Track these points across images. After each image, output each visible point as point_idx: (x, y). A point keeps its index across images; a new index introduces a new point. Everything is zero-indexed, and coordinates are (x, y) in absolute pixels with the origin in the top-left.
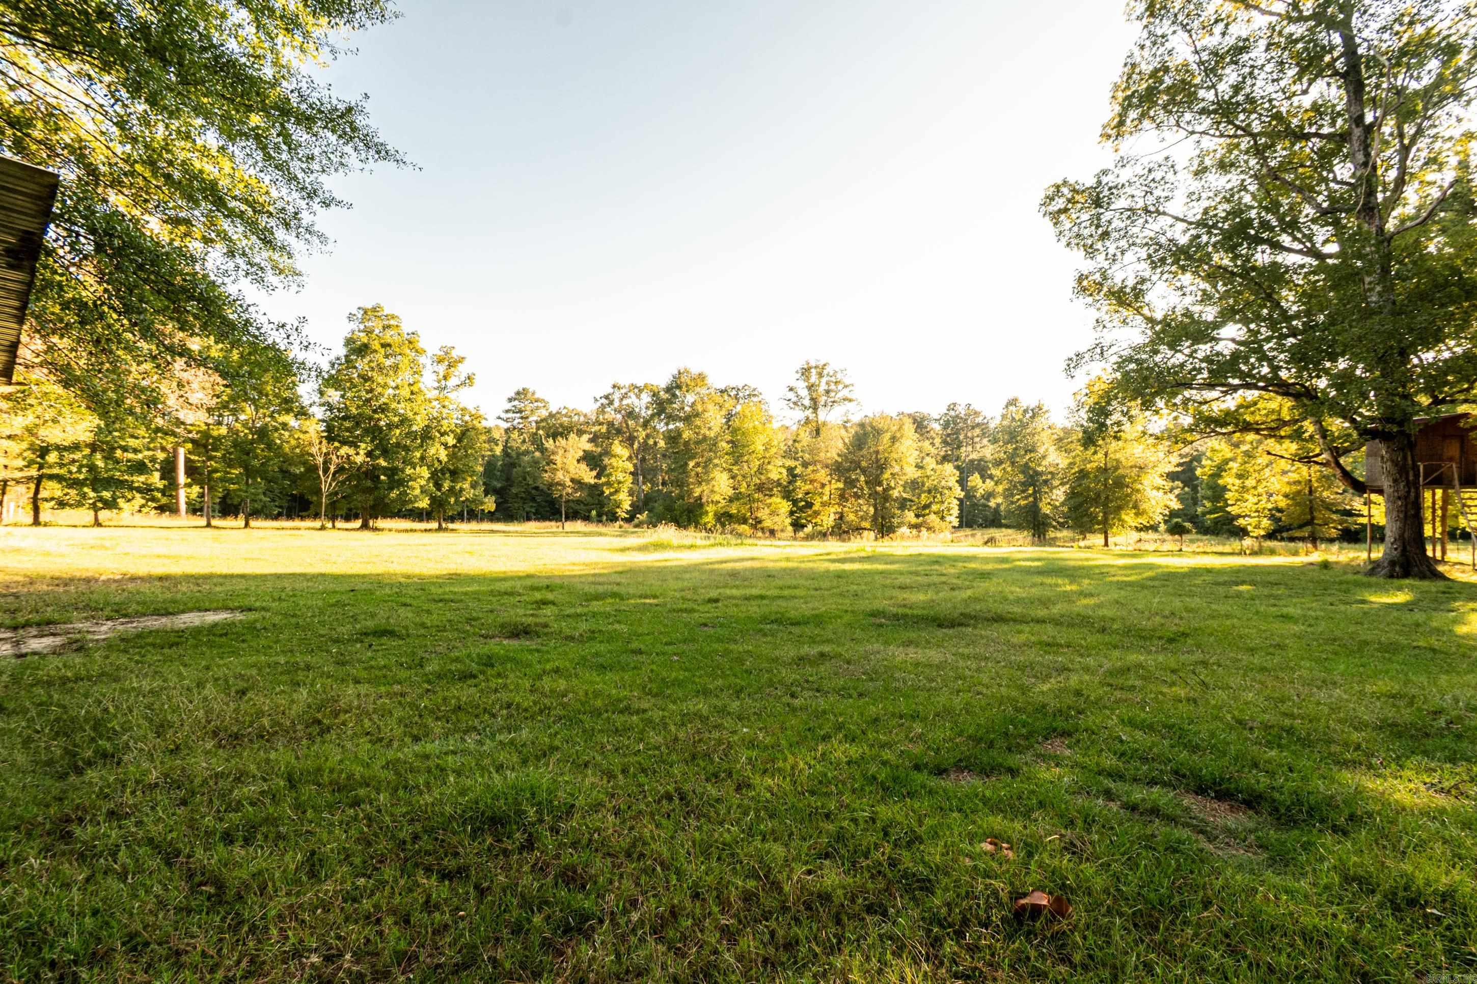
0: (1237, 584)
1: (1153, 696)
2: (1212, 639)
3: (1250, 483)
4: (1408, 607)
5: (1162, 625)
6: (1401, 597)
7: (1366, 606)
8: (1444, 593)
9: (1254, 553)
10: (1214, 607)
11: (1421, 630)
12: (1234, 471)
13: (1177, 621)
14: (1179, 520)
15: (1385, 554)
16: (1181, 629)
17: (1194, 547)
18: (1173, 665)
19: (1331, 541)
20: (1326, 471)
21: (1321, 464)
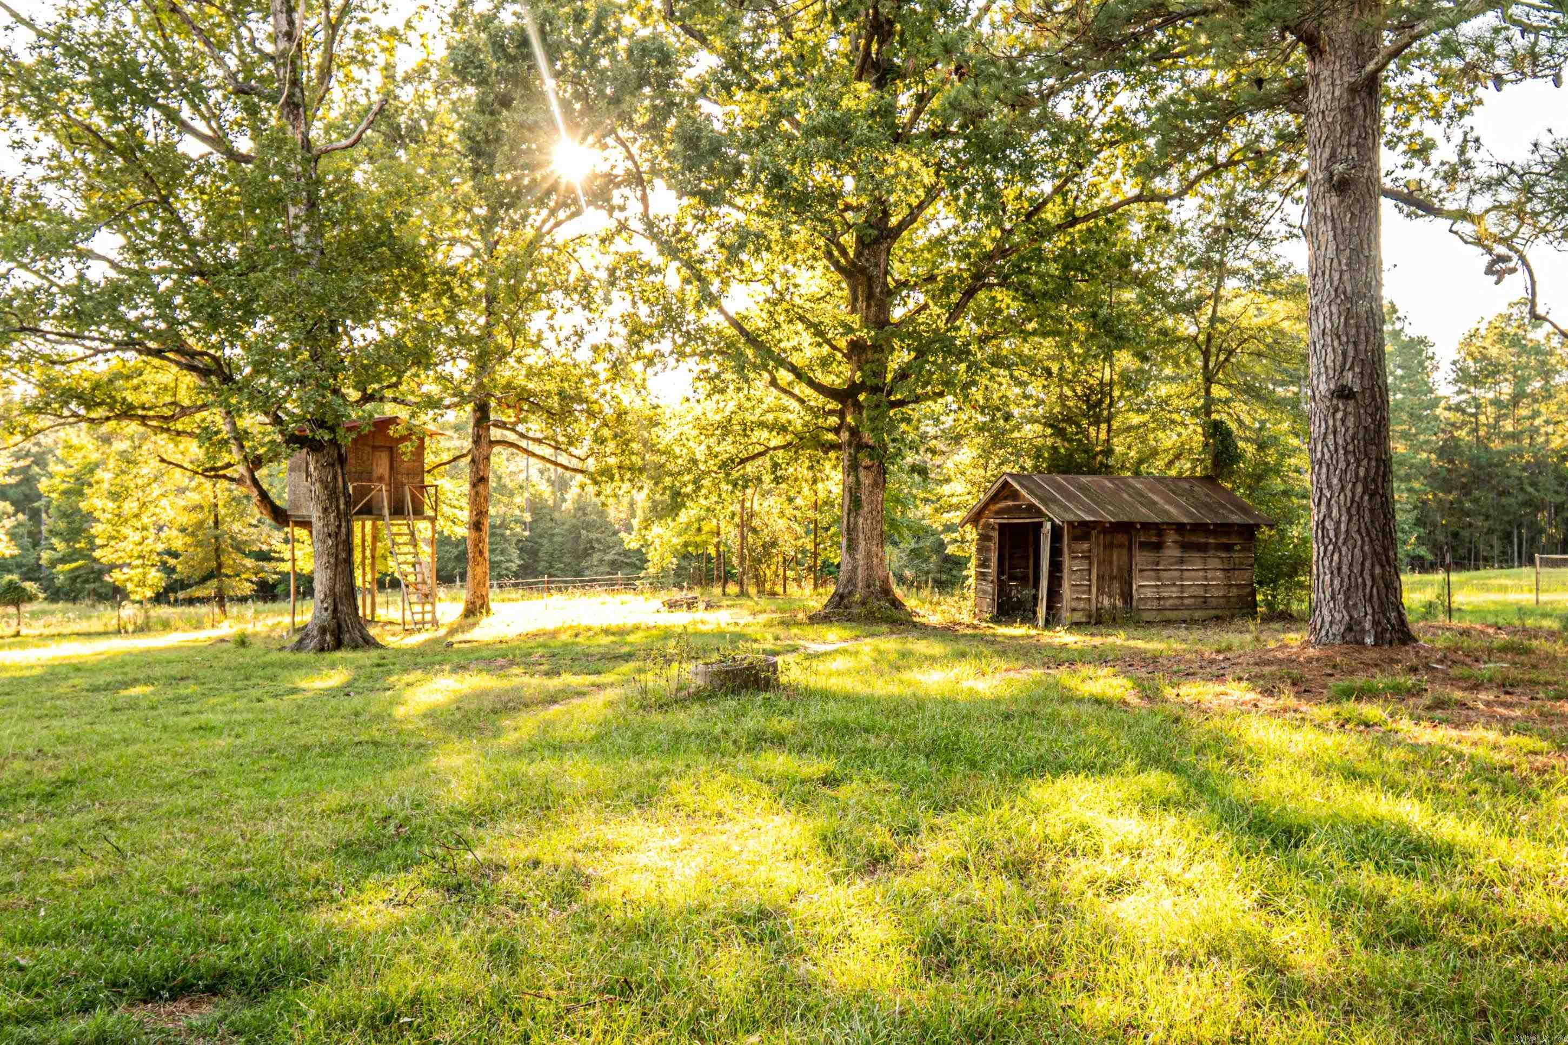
0: (127, 685)
1: (44, 890)
2: (110, 781)
3: (130, 506)
4: (345, 691)
5: (29, 773)
6: (336, 678)
7: (298, 697)
8: (378, 665)
9: (142, 629)
10: (103, 728)
11: (361, 719)
12: (106, 486)
13: (51, 762)
14: (15, 577)
15: (315, 617)
16: (63, 774)
17: (38, 627)
18: (64, 835)
19: (243, 600)
20: (238, 491)
21: (232, 480)
